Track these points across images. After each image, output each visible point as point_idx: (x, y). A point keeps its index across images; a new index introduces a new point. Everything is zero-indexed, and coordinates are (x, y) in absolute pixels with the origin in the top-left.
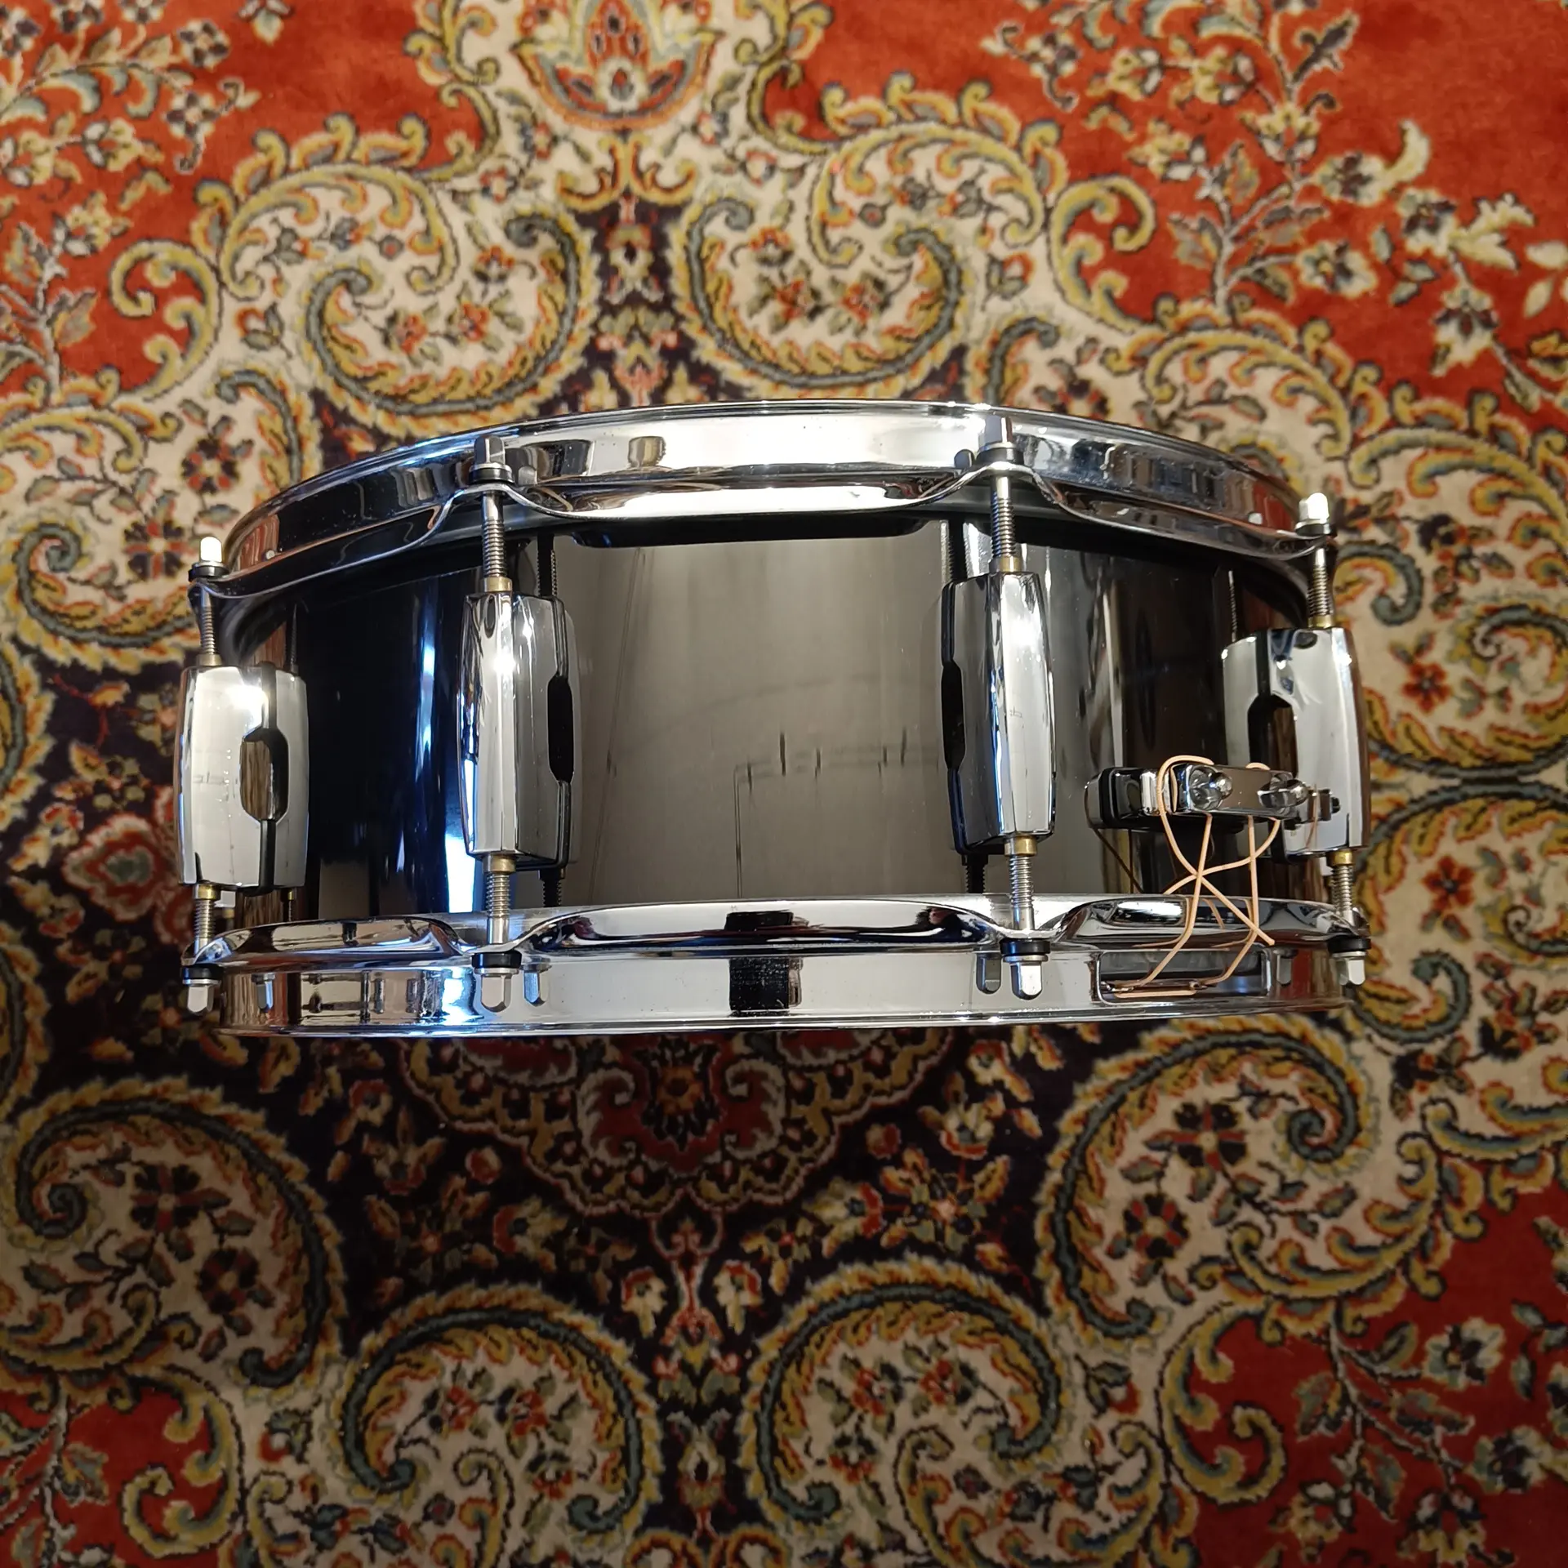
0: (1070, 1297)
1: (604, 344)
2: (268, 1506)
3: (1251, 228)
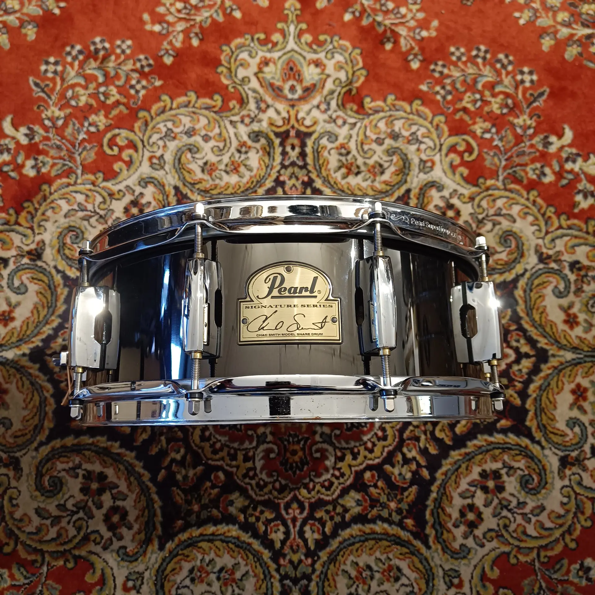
0: (439, 542)
1: (282, 178)
3: (511, 156)
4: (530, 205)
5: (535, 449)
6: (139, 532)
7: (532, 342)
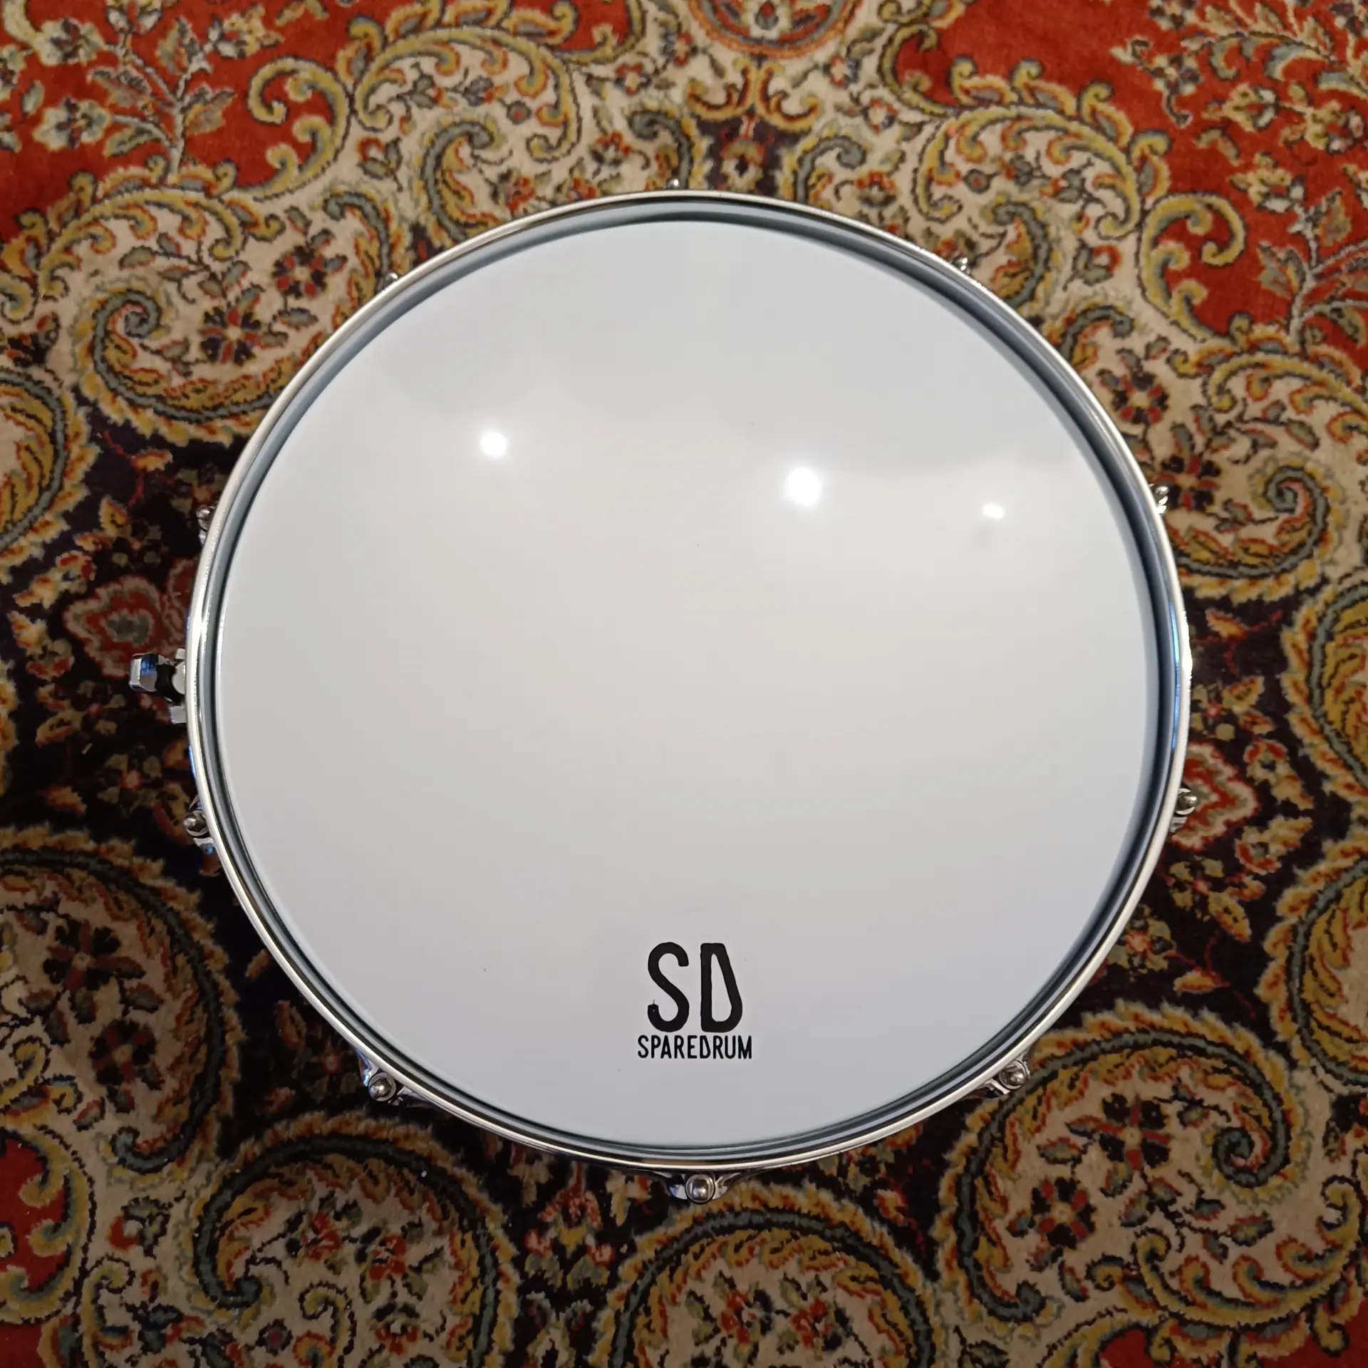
2: (104, 1293)
3: (1335, 269)
4: (1365, 407)
5: (1271, 1064)
6: (177, 1100)
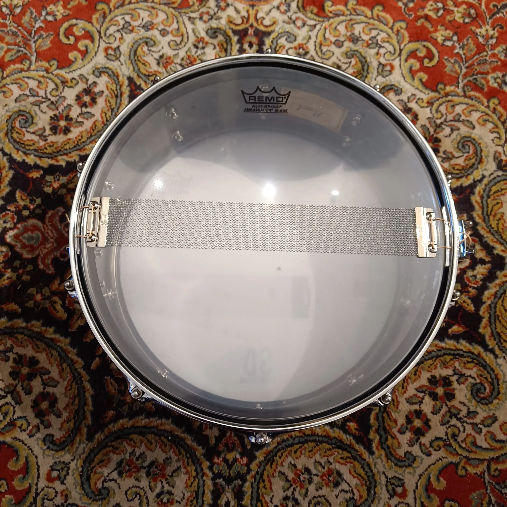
0: (382, 448)
2: (46, 501)
3: (472, 64)
4: (490, 113)
5: (489, 357)
6: (68, 421)
7: (488, 248)
